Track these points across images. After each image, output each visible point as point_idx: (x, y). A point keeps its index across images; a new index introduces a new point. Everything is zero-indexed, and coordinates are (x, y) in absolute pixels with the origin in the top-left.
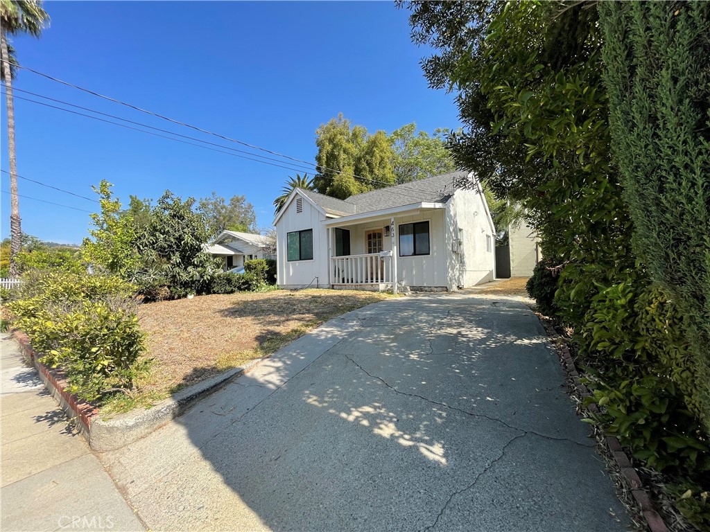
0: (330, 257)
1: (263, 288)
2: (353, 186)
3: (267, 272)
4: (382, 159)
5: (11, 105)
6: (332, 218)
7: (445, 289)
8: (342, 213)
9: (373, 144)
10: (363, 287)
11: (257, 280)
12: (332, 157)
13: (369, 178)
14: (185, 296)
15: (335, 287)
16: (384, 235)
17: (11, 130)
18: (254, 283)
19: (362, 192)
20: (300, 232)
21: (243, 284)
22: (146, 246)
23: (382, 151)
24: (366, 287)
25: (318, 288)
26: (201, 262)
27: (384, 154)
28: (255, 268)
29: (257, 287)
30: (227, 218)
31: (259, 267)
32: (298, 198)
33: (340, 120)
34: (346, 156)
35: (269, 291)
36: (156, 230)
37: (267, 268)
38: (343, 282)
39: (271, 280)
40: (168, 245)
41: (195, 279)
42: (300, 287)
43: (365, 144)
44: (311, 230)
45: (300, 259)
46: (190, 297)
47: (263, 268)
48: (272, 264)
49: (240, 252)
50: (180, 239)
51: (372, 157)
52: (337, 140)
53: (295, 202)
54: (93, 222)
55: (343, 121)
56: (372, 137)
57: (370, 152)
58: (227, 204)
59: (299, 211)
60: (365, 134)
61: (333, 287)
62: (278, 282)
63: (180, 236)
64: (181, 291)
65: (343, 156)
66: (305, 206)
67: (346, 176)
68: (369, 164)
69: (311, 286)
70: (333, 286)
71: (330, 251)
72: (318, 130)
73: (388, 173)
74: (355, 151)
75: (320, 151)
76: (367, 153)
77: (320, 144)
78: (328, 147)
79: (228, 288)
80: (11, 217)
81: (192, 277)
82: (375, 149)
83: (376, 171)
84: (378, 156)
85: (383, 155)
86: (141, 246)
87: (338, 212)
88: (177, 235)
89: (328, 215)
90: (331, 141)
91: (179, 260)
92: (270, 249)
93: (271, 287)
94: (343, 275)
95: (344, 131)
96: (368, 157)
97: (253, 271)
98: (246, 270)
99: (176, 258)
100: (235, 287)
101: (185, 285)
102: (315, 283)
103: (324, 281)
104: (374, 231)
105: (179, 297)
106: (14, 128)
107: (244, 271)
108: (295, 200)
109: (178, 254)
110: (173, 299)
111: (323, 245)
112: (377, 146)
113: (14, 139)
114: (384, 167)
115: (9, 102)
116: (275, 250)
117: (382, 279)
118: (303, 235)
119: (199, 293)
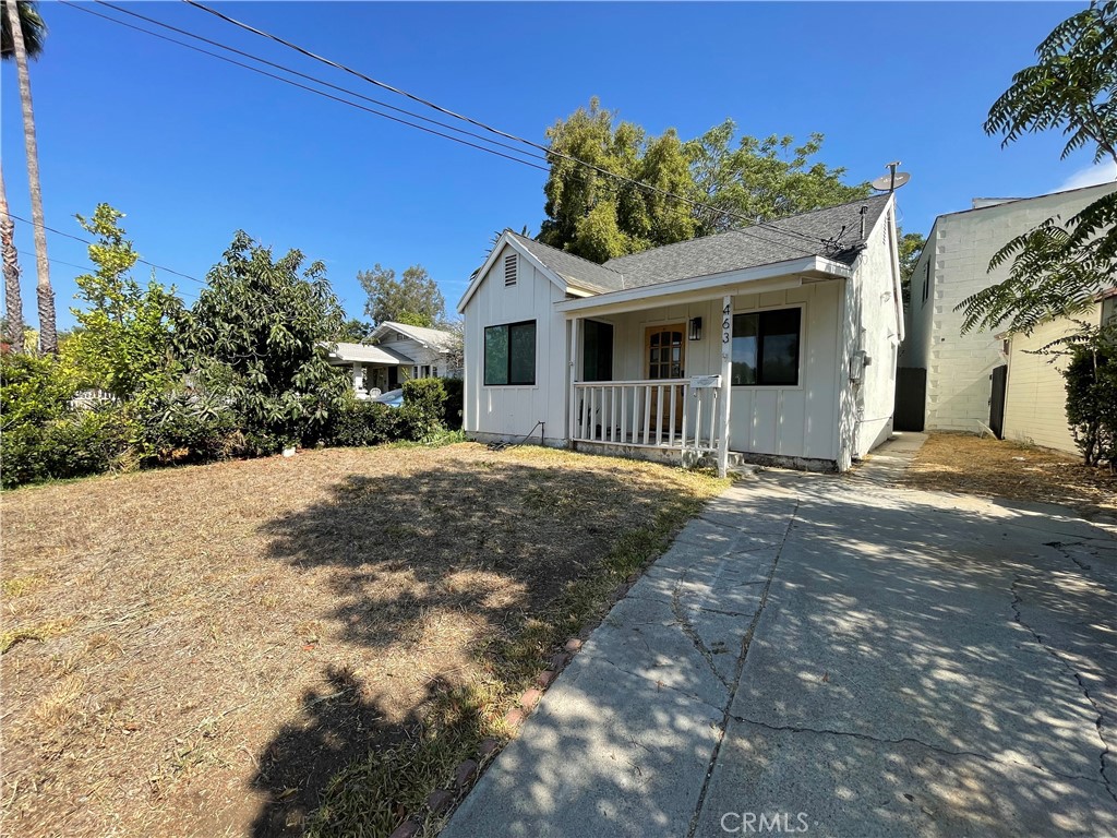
0: (572, 382)
1: (437, 436)
2: (614, 239)
3: (446, 404)
4: (674, 186)
5: (27, 93)
6: (578, 297)
7: (830, 465)
8: (600, 289)
9: (659, 155)
10: (644, 453)
11: (425, 419)
12: (575, 184)
13: (647, 223)
14: (279, 450)
15: (579, 446)
16: (689, 336)
17: (29, 138)
18: (420, 424)
19: (631, 253)
20: (511, 326)
21: (398, 426)
22: (192, 346)
23: (673, 171)
24: (650, 455)
25: (543, 444)
26: (309, 382)
27: (678, 178)
28: (422, 396)
29: (426, 432)
30: (399, 303)
31: (431, 394)
32: (508, 253)
33: (593, 111)
34: (601, 182)
35: (448, 442)
36: (216, 314)
37: (444, 396)
38: (598, 435)
39: (453, 421)
40: (238, 346)
41: (295, 417)
42: (506, 439)
43: (639, 159)
44: (534, 322)
45: (510, 383)
46: (289, 452)
47: (438, 396)
48: (455, 387)
49: (409, 359)
50: (263, 333)
51: (654, 182)
52: (587, 148)
53: (502, 263)
54: (82, 293)
55: (599, 112)
56: (657, 141)
57: (651, 173)
58: (398, 279)
59: (510, 281)
60: (639, 140)
61: (573, 447)
62: (465, 426)
63: (264, 327)
64: (268, 439)
65: (596, 181)
66: (522, 272)
67: (601, 219)
68: (648, 197)
69: (529, 441)
70: (575, 443)
71: (573, 370)
72: (550, 129)
73: (684, 216)
74: (620, 172)
75: (553, 172)
76: (644, 175)
77: (554, 159)
78: (570, 163)
79: (368, 433)
80: (38, 290)
81: (289, 413)
82: (661, 166)
83: (659, 212)
84: (666, 180)
85: (676, 178)
86: (181, 347)
87: (591, 286)
88: (258, 324)
89: (570, 290)
90: (574, 151)
91: (263, 378)
92: (454, 357)
93: (452, 433)
94: (599, 418)
95: (602, 132)
96: (645, 183)
97: (418, 401)
98: (405, 399)
99: (258, 374)
100: (382, 432)
101: (278, 428)
102: (538, 434)
103: (556, 432)
104: (664, 327)
105: (266, 454)
106: (34, 133)
107: (401, 400)
108: (503, 259)
109: (260, 364)
110: (253, 455)
111: (556, 354)
112: (664, 161)
113: (36, 155)
114: (675, 205)
115: (23, 87)
116: (462, 360)
117: (678, 431)
118: (515, 333)
119: (309, 442)
